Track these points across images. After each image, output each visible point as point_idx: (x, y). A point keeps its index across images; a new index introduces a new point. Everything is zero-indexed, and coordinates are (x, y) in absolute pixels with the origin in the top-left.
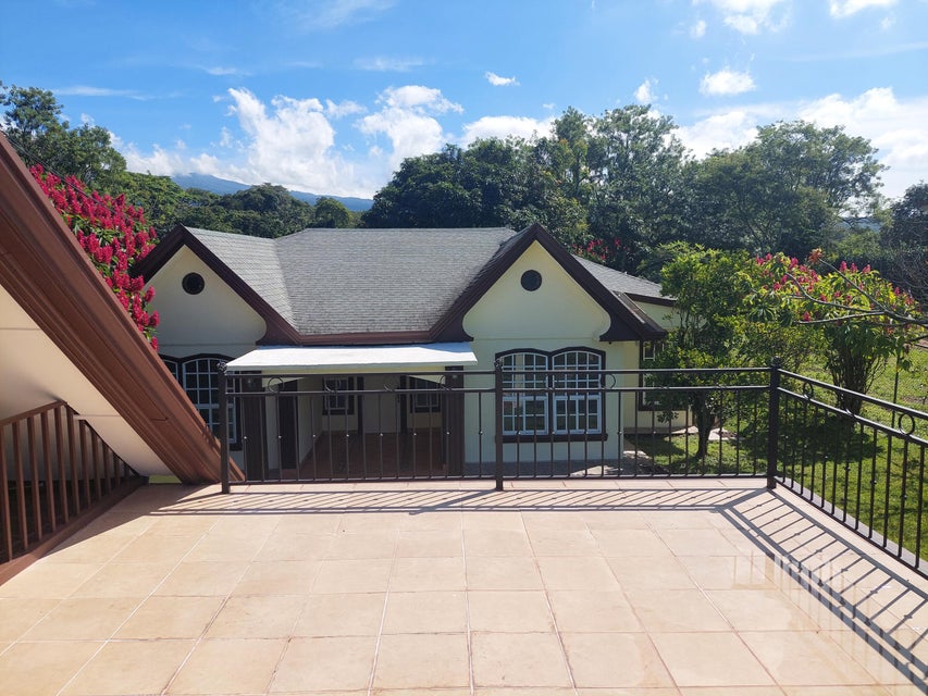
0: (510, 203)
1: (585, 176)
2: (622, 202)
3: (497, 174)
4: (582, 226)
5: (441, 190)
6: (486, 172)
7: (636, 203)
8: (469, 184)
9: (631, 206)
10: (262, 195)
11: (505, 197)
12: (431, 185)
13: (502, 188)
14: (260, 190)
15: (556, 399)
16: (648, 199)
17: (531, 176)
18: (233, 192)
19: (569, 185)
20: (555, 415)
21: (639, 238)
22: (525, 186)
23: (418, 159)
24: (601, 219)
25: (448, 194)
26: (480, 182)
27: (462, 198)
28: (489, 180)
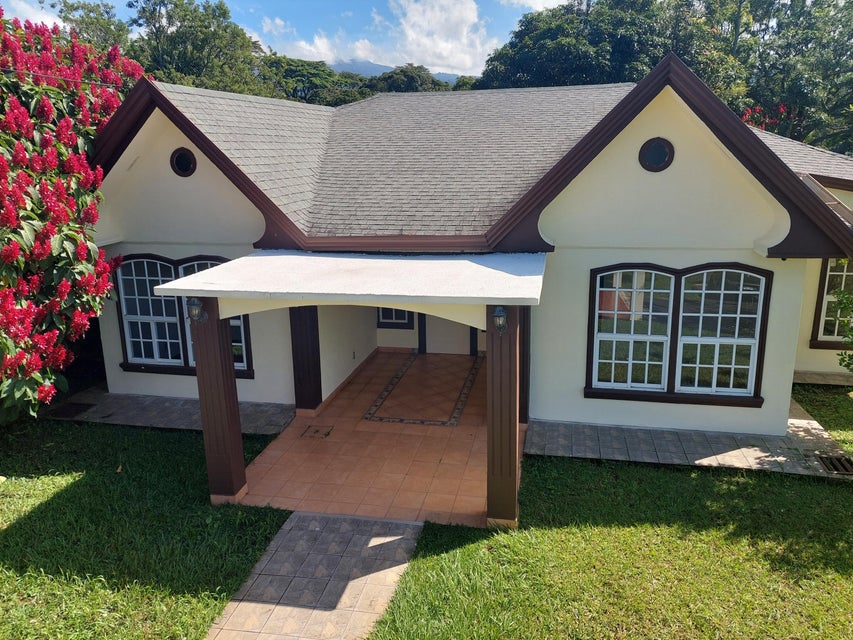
0: (647, 60)
1: (747, 30)
2: (793, 58)
3: (633, 23)
4: (739, 89)
5: (561, 47)
6: (620, 23)
7: (812, 60)
8: (596, 38)
9: (804, 63)
10: (405, 76)
11: (641, 51)
12: (549, 42)
13: (639, 42)
14: (403, 71)
15: (682, 341)
16: (828, 53)
17: (677, 24)
18: (379, 74)
19: (726, 40)
20: (679, 364)
21: (813, 102)
22: (669, 38)
23: (540, 14)
24: (762, 81)
25: (570, 53)
26: (611, 35)
27: (586, 55)
28: (621, 31)
